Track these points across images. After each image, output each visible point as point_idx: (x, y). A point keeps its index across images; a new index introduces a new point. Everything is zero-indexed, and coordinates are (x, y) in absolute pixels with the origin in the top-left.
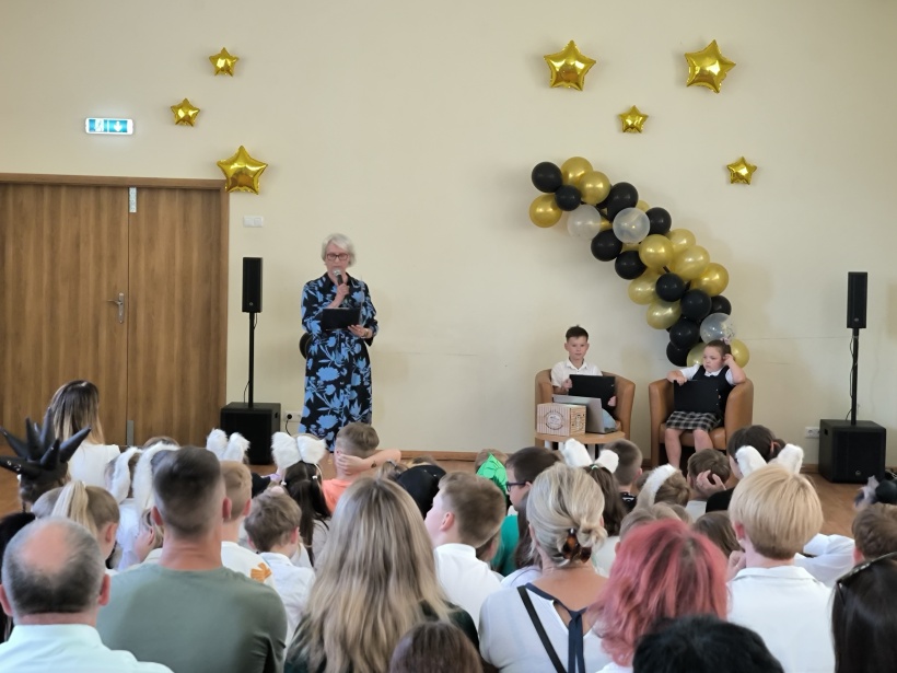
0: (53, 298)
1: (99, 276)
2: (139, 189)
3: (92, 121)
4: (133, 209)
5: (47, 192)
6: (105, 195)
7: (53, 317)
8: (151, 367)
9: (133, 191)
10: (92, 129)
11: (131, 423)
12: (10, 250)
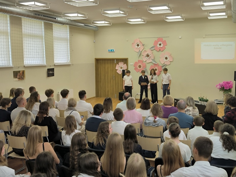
0: (105, 76)
1: (111, 73)
2: (116, 60)
3: (109, 50)
4: (115, 63)
5: (104, 61)
6: (112, 61)
7: (105, 79)
8: (118, 86)
9: (115, 60)
10: (109, 51)
11: (116, 94)
12: (99, 69)
